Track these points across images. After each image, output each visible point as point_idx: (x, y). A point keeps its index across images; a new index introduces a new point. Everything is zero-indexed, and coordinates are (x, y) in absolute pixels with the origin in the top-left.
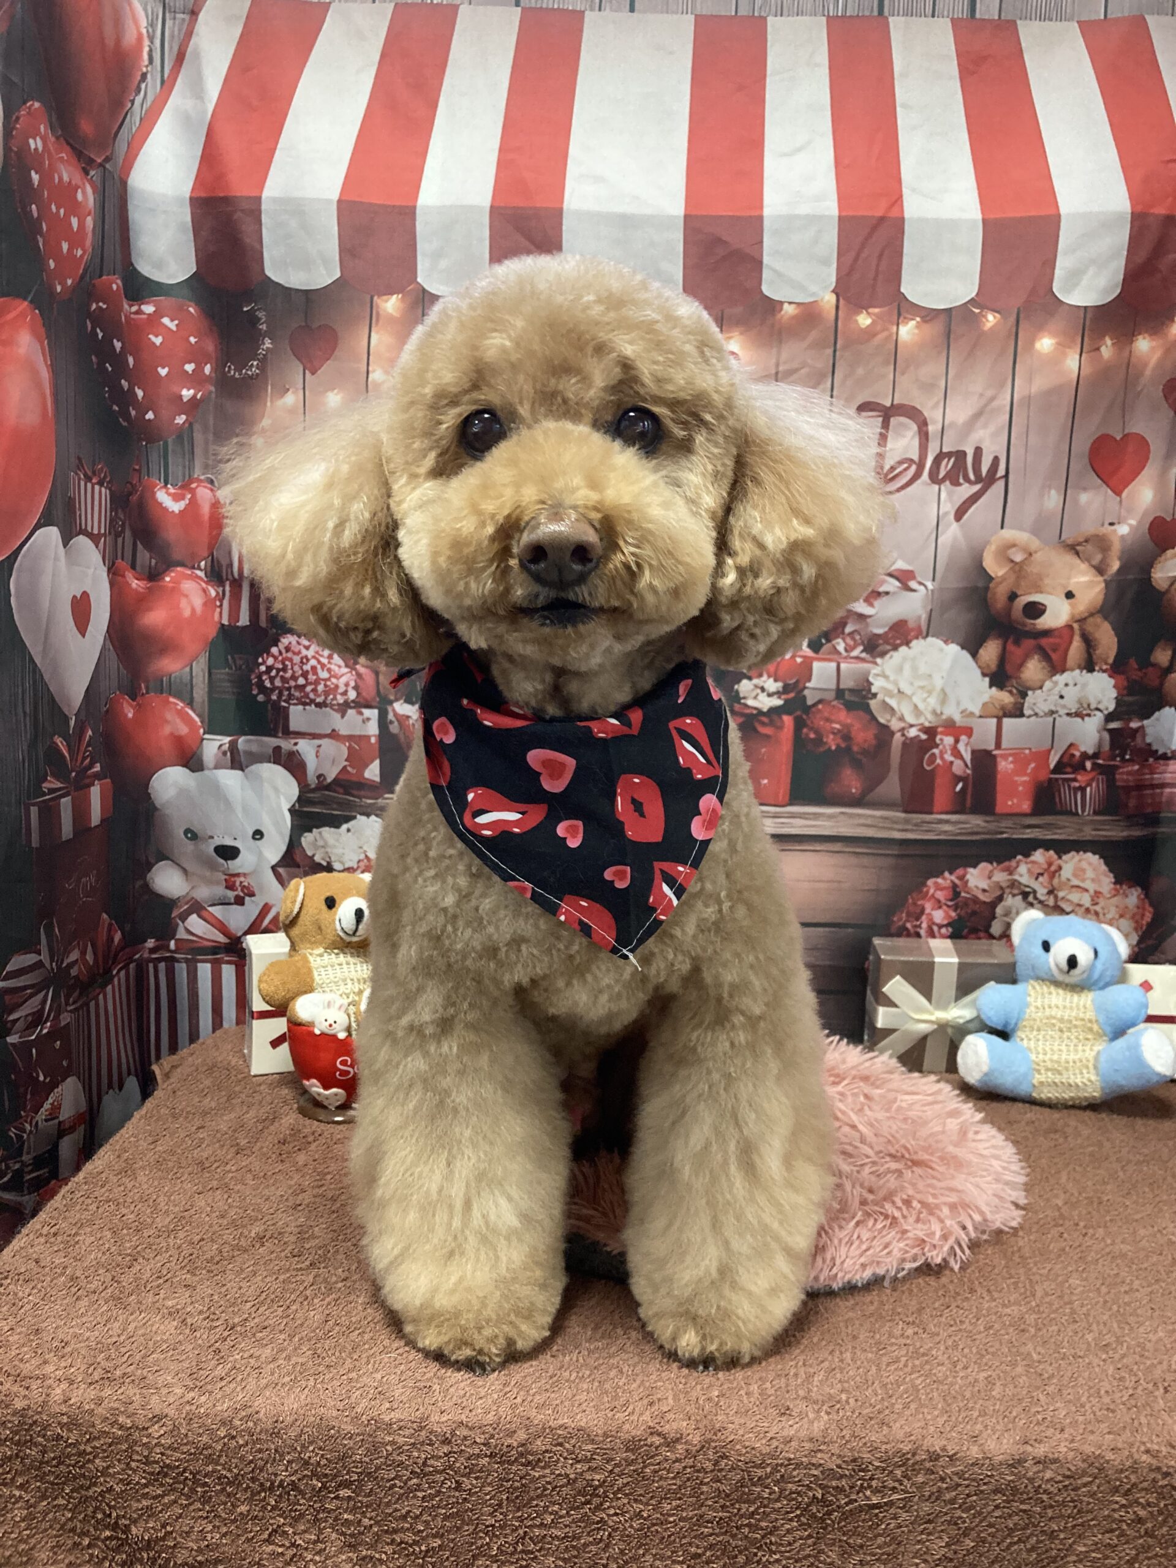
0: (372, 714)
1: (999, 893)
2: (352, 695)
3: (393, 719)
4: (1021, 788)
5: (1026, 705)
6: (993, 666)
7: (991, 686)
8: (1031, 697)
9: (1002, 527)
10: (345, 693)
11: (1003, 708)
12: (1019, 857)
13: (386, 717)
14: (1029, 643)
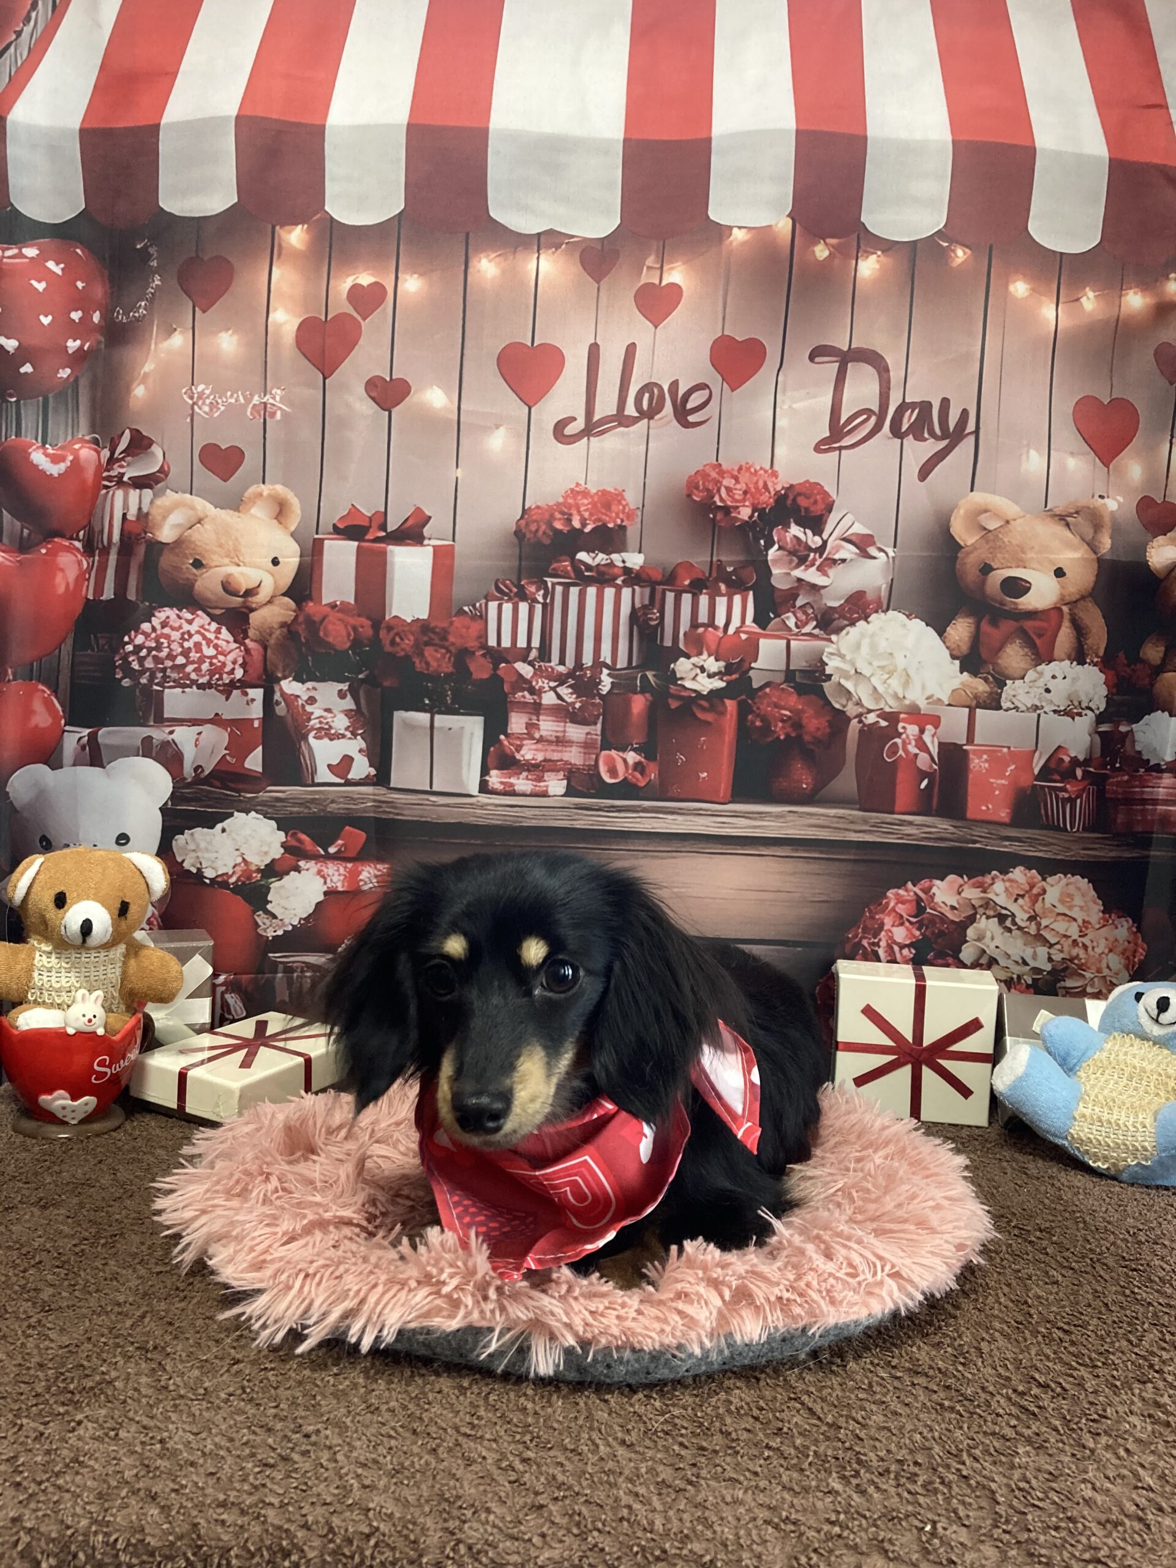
0: (257, 694)
1: (971, 912)
2: (239, 673)
3: (280, 699)
4: (997, 793)
5: (1004, 696)
6: (965, 648)
7: (962, 673)
8: (1010, 687)
9: (972, 490)
10: (232, 671)
11: (976, 697)
12: (994, 872)
13: (272, 698)
14: (1008, 626)
